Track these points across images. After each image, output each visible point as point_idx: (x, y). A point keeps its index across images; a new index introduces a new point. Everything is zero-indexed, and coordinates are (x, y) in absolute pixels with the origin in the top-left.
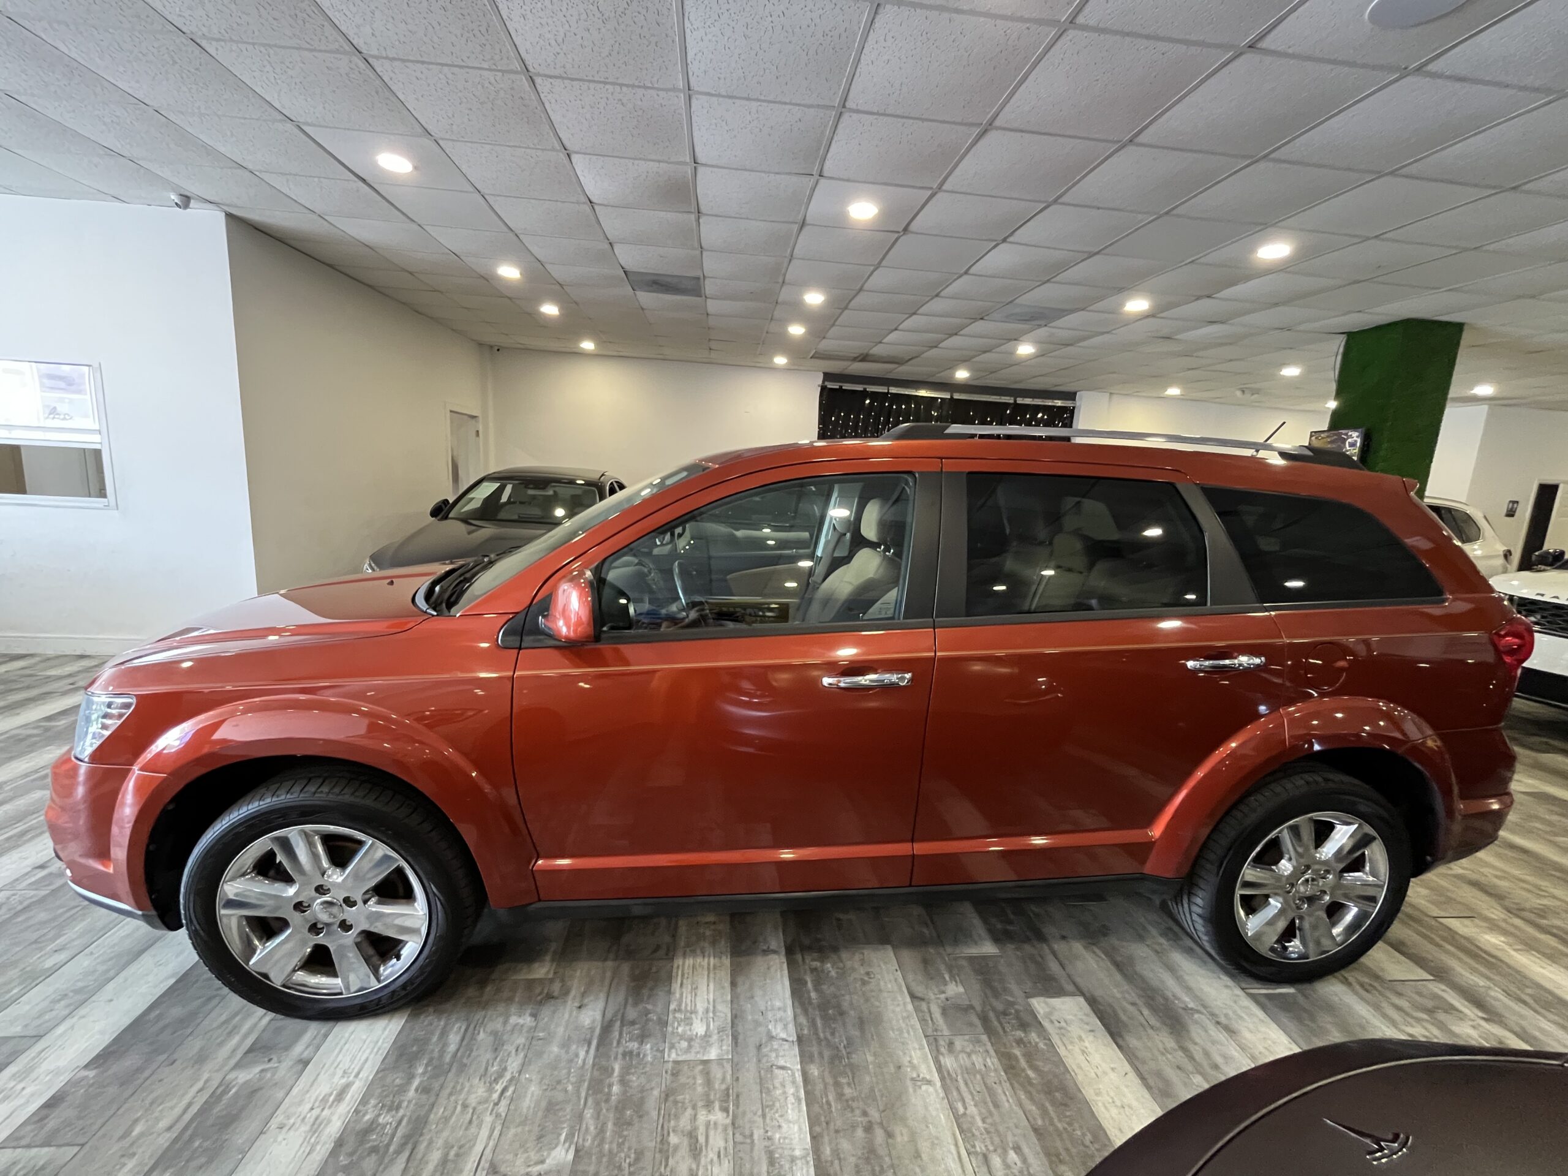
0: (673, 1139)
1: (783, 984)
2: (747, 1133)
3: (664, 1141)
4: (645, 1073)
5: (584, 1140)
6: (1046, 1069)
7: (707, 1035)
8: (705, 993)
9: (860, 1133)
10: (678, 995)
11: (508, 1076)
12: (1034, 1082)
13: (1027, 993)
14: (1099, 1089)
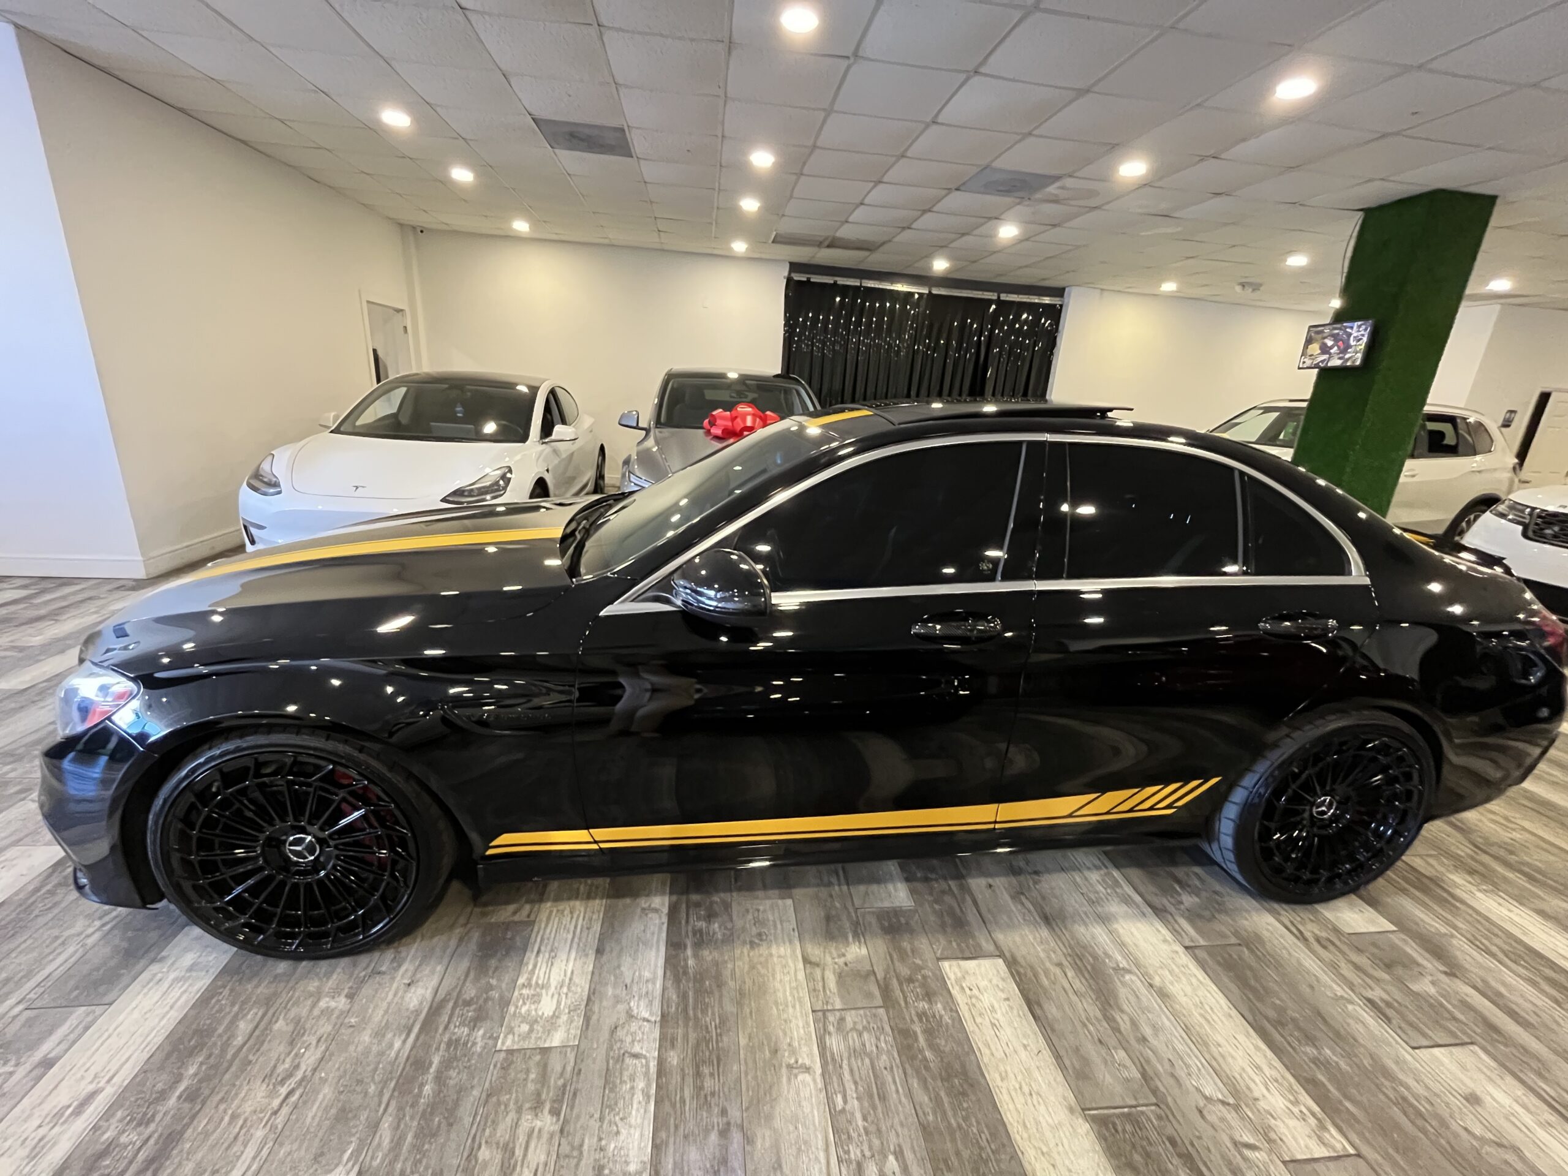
0: (484, 1154)
1: (658, 950)
2: (576, 1143)
3: (472, 1155)
4: (469, 1067)
5: (372, 1158)
6: (947, 1049)
7: (555, 1016)
8: (564, 962)
9: (714, 1137)
10: (530, 967)
11: (299, 1075)
12: (932, 1065)
13: (938, 955)
14: (1006, 1072)
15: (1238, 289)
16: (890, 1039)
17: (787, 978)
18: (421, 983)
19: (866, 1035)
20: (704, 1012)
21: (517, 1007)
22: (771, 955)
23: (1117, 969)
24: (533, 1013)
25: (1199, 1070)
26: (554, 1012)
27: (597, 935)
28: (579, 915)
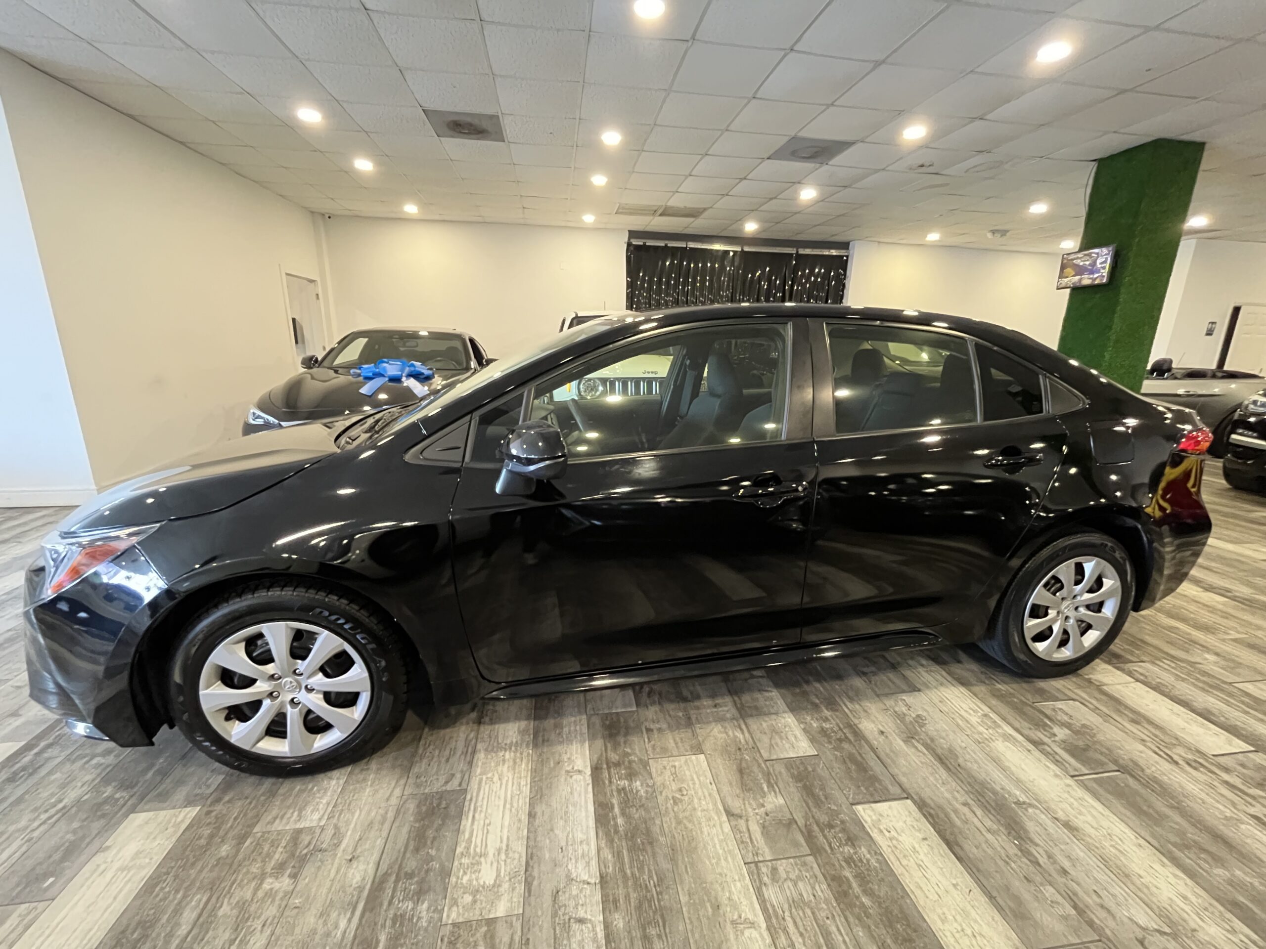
4: (417, 944)
6: (882, 894)
7: (497, 885)
8: (500, 829)
10: (467, 835)
12: (871, 911)
13: (851, 800)
14: (944, 914)
15: (989, 235)
16: (824, 886)
17: (714, 831)
18: (362, 859)
19: (801, 885)
20: (641, 869)
21: (458, 878)
22: (695, 809)
23: (1018, 803)
24: (475, 882)
25: (1126, 900)
26: (495, 881)
27: (528, 800)
28: (507, 781)
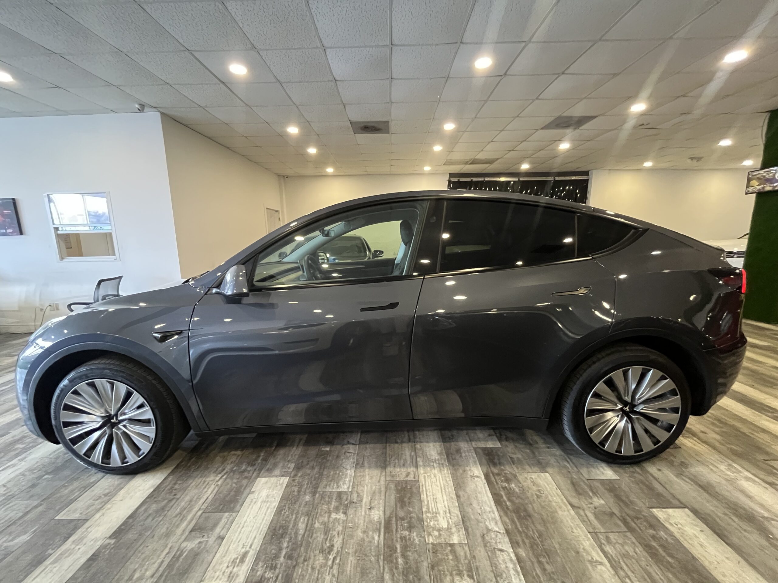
4: (416, 551)
6: (679, 557)
7: (449, 529)
10: (426, 502)
12: (674, 565)
13: (647, 505)
14: (723, 572)
15: (689, 161)
16: (641, 549)
17: (565, 513)
18: (375, 509)
21: (427, 522)
22: (550, 501)
26: (448, 526)
27: (453, 488)
28: (439, 478)
